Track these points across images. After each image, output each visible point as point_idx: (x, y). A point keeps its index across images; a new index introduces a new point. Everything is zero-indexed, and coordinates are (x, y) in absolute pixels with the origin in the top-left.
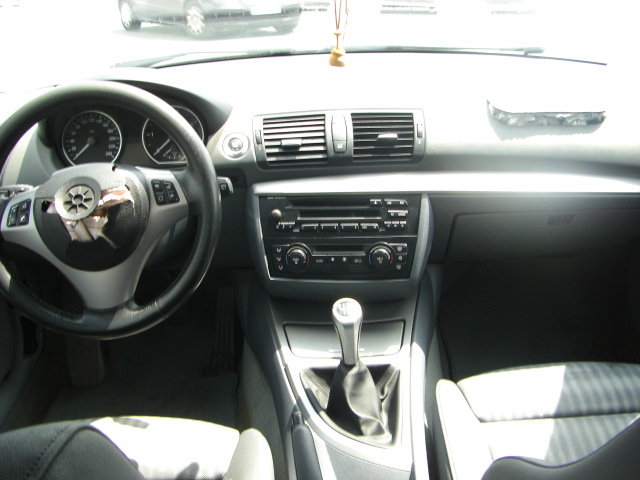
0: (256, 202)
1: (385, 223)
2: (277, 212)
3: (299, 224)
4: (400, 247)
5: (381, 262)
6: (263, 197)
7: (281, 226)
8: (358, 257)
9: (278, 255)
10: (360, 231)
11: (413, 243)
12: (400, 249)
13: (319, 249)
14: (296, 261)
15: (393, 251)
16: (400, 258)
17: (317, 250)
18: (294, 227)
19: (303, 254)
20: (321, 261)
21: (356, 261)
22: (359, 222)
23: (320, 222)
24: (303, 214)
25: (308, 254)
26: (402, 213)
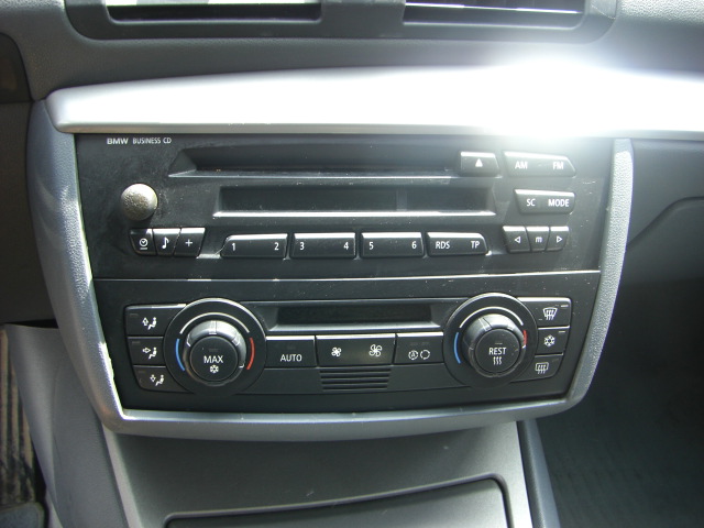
0: (65, 155)
1: (507, 229)
2: (143, 193)
3: (217, 232)
4: (551, 305)
5: (497, 361)
6: (85, 137)
7: (156, 241)
8: (419, 343)
9: (149, 337)
10: (428, 257)
11: (585, 294)
12: (550, 314)
13: (288, 316)
14: (214, 363)
15: (530, 318)
16: (550, 341)
17: (282, 321)
18: (201, 243)
19: (238, 340)
20: (298, 358)
21: (413, 355)
22: (425, 226)
23: (291, 227)
24: (232, 198)
25: (253, 335)
26: (560, 198)
